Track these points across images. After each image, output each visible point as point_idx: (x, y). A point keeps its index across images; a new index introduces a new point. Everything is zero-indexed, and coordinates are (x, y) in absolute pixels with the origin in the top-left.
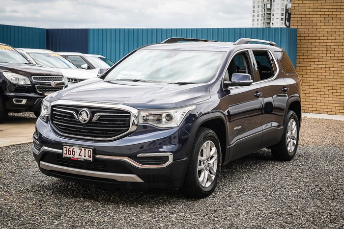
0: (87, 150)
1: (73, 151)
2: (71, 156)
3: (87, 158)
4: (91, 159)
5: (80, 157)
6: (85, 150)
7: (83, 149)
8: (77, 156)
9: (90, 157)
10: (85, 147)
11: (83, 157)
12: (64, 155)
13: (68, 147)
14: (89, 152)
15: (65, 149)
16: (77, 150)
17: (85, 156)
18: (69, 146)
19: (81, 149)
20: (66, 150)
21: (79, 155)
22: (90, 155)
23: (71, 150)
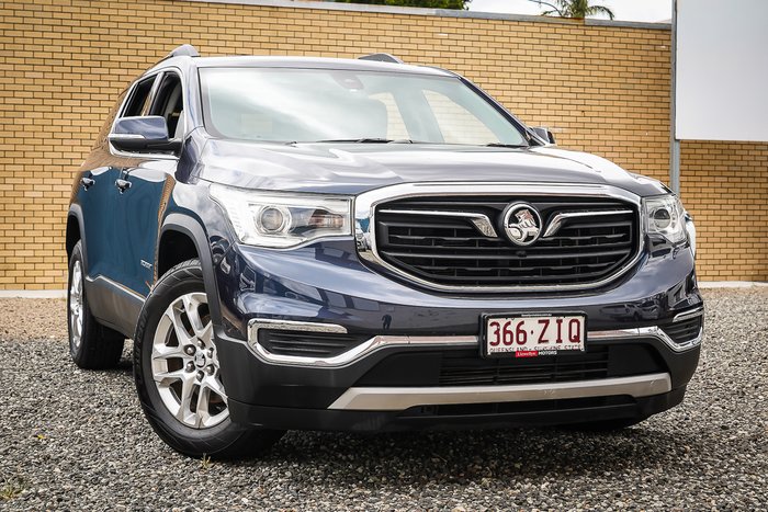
0: (566, 321)
1: (519, 331)
2: (515, 347)
3: (566, 344)
4: (581, 346)
5: (542, 346)
6: (559, 322)
7: (553, 321)
8: (532, 345)
9: (577, 339)
10: (559, 313)
11: (552, 344)
12: (490, 349)
13: (502, 322)
14: (574, 325)
15: (491, 330)
16: (532, 325)
17: (559, 341)
18: (506, 317)
19: (547, 322)
20: (497, 332)
21: (540, 341)
22: (574, 333)
23: (512, 328)
